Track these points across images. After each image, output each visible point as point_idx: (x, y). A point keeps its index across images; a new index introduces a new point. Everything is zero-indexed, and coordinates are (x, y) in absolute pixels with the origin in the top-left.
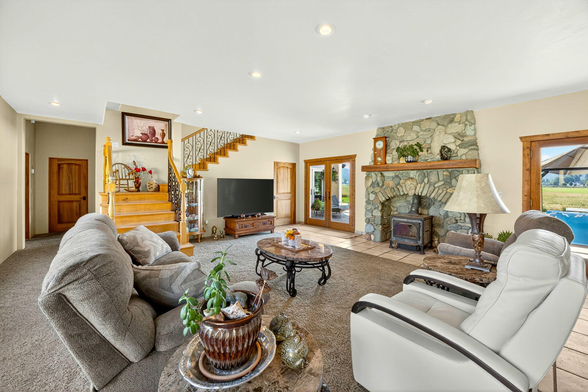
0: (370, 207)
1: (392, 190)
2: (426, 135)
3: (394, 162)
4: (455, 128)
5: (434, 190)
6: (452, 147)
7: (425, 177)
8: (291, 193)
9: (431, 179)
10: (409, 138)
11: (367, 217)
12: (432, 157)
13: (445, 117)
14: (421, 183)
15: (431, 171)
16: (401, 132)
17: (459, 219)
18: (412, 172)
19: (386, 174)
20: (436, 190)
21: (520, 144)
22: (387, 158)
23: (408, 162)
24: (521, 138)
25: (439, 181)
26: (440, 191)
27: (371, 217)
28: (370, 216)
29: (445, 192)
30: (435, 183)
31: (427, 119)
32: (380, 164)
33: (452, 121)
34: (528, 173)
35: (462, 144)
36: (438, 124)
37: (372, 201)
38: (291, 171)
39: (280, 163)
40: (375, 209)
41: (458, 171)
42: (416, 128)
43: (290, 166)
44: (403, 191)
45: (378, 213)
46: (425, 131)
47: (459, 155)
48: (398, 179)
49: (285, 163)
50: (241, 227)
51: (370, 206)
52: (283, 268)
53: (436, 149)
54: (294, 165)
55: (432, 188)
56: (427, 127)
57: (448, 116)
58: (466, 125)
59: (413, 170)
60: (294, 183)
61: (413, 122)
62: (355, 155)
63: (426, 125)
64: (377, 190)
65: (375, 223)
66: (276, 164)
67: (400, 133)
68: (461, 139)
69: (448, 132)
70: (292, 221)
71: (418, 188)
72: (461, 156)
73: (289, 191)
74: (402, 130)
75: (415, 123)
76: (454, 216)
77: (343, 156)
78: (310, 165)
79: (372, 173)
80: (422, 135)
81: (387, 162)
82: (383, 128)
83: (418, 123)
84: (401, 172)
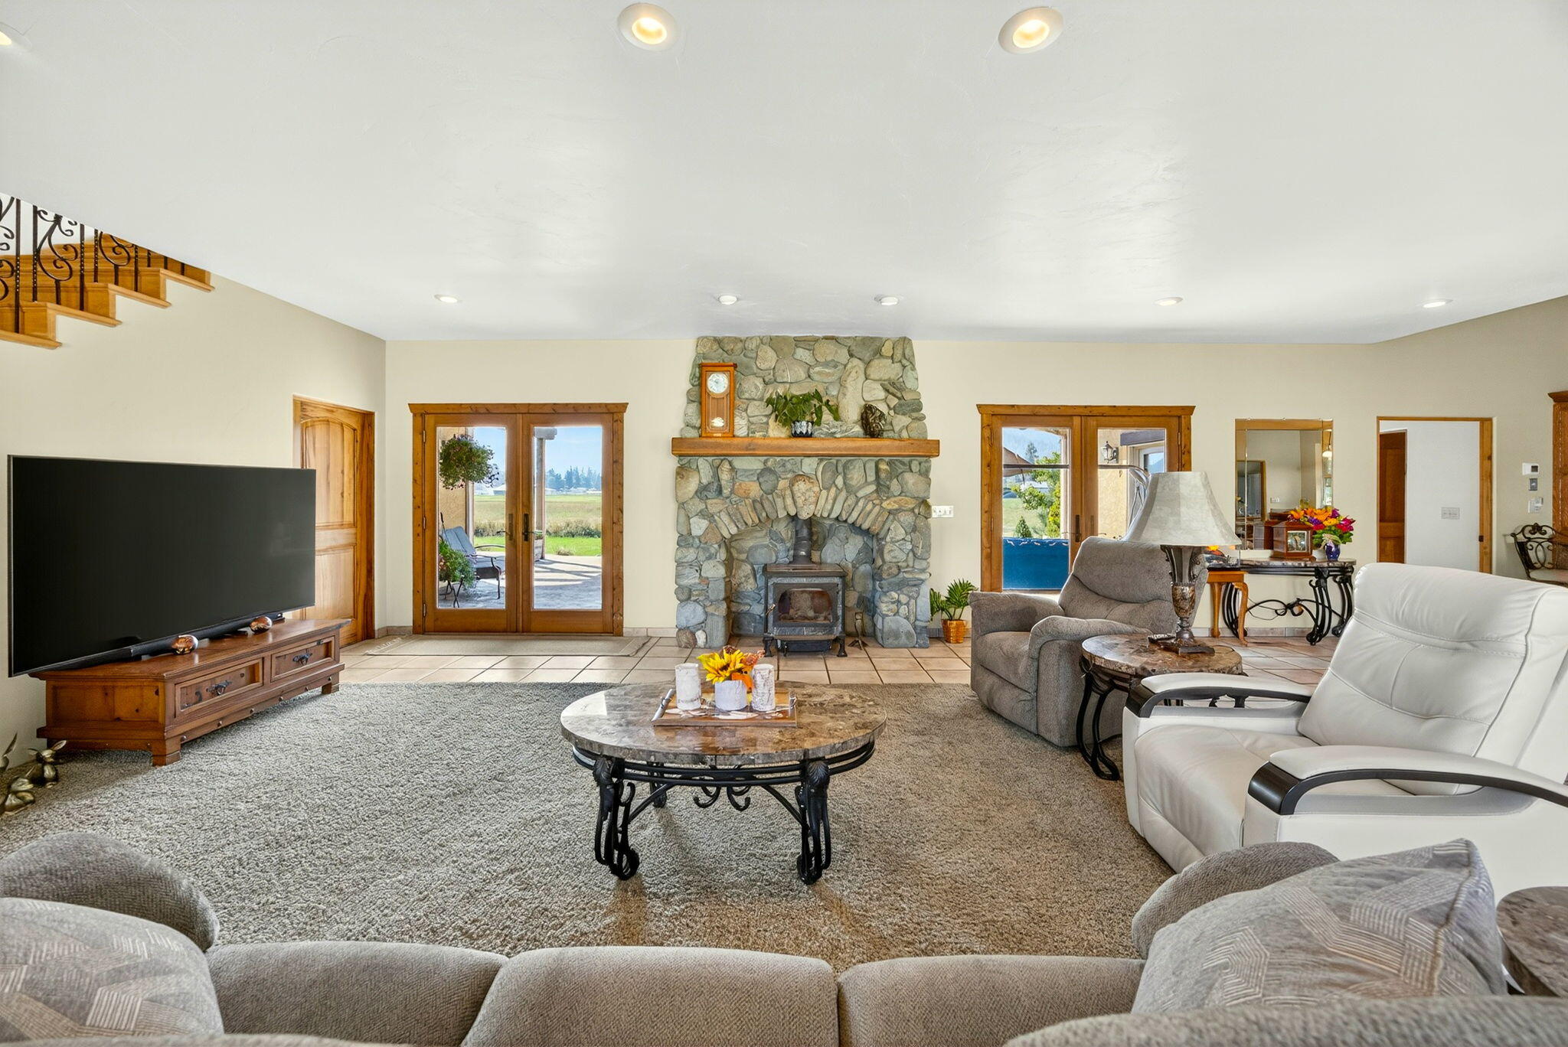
0: (691, 555)
1: (758, 506)
2: (828, 374)
3: (754, 432)
4: (884, 369)
5: (857, 503)
6: (882, 407)
7: (836, 472)
8: (354, 525)
9: (852, 478)
10: (789, 377)
11: (685, 582)
12: (844, 428)
13: (866, 341)
14: (828, 489)
15: (850, 461)
16: (768, 358)
17: (904, 564)
18: (807, 461)
19: (739, 463)
20: (861, 504)
21: (977, 418)
22: (737, 420)
23: (795, 435)
24: (979, 407)
25: (867, 483)
26: (869, 506)
27: (697, 581)
28: (691, 579)
29: (877, 509)
30: (860, 488)
31: (826, 338)
32: (720, 435)
33: (878, 353)
34: (987, 470)
35: (901, 405)
36: (851, 355)
37: (699, 538)
38: (355, 440)
39: (315, 405)
40: (709, 558)
41: (903, 463)
42: (802, 354)
43: (354, 422)
44: (785, 508)
45: (715, 571)
46: (826, 364)
47: (897, 429)
48: (773, 478)
49: (332, 409)
50: (193, 697)
51: (691, 550)
52: (696, 800)
53: (852, 412)
54: (366, 420)
55: (851, 501)
56: (829, 358)
57: (873, 339)
58: (904, 367)
59: (809, 456)
60: (365, 485)
61: (796, 339)
62: (624, 406)
63: (828, 352)
64: (715, 505)
65: (707, 598)
66: (301, 407)
67: (765, 360)
68: (899, 395)
69: (872, 377)
70: (360, 633)
71: (822, 502)
72: (901, 431)
73: (349, 518)
74: (770, 354)
75: (799, 342)
76: (894, 560)
77: (583, 405)
78: (437, 423)
79: (701, 461)
80: (819, 373)
81: (738, 433)
82: (718, 341)
83: (808, 343)
84: (778, 459)
